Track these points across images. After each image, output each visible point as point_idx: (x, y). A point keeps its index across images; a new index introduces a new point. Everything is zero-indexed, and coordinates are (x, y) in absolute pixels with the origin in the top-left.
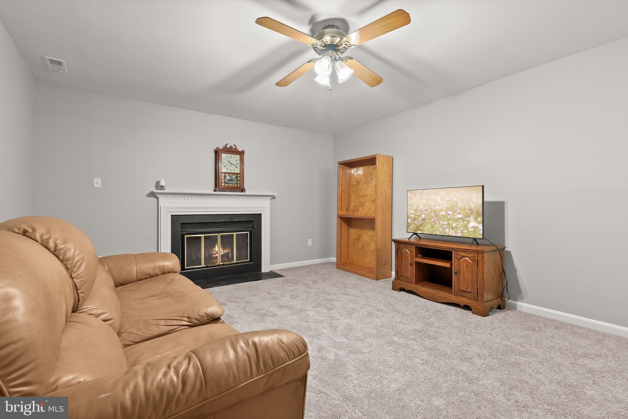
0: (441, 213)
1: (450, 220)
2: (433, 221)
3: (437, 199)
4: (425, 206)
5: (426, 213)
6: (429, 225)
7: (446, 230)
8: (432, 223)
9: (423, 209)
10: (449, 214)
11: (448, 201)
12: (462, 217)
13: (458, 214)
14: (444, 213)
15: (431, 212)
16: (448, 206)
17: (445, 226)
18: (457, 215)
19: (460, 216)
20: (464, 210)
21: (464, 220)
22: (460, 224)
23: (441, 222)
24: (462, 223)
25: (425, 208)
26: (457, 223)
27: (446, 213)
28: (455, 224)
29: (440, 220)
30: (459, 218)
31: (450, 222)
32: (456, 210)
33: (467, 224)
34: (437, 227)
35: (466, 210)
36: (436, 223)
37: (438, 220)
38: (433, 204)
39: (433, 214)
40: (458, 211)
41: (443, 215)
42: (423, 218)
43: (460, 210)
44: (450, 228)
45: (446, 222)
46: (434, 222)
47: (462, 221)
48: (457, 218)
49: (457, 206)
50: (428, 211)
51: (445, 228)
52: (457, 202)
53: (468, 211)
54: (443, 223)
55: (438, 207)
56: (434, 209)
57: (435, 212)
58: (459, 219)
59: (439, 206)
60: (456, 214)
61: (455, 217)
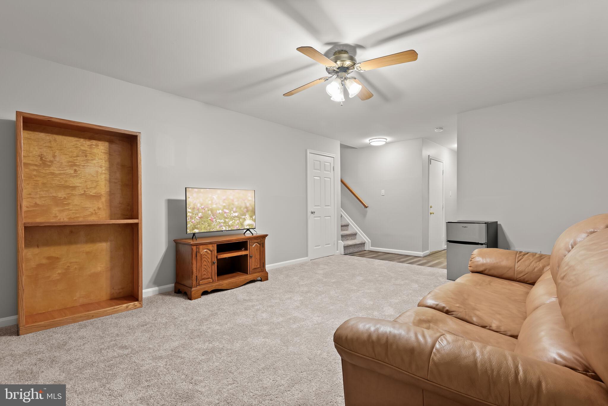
0: (218, 212)
1: (226, 218)
2: (209, 219)
3: (214, 198)
4: (202, 204)
5: (203, 211)
6: (206, 223)
7: (223, 228)
8: (209, 221)
9: (200, 208)
10: (225, 213)
11: (224, 200)
12: (238, 215)
13: (234, 212)
14: (220, 211)
15: (208, 210)
16: (224, 204)
17: (222, 224)
18: (233, 214)
19: (236, 214)
20: (240, 208)
21: (240, 218)
22: (236, 222)
23: (218, 221)
24: (238, 221)
25: (202, 207)
26: (234, 221)
27: (223, 211)
28: (231, 222)
29: (216, 218)
30: (235, 216)
31: (227, 220)
32: (233, 208)
33: (243, 222)
34: (214, 225)
35: (242, 209)
36: (213, 222)
37: (215, 218)
38: (210, 202)
39: (210, 212)
40: (234, 209)
41: (219, 213)
42: (200, 216)
43: (236, 208)
44: (227, 226)
45: (222, 220)
46: (211, 220)
47: (238, 219)
48: (233, 216)
49: (233, 204)
50: (205, 209)
51: (221, 226)
52: (233, 200)
53: (244, 209)
54: (220, 221)
55: (214, 206)
56: (211, 207)
57: (212, 210)
58: (237, 217)
59: (216, 204)
60: (232, 212)
61: (232, 215)
